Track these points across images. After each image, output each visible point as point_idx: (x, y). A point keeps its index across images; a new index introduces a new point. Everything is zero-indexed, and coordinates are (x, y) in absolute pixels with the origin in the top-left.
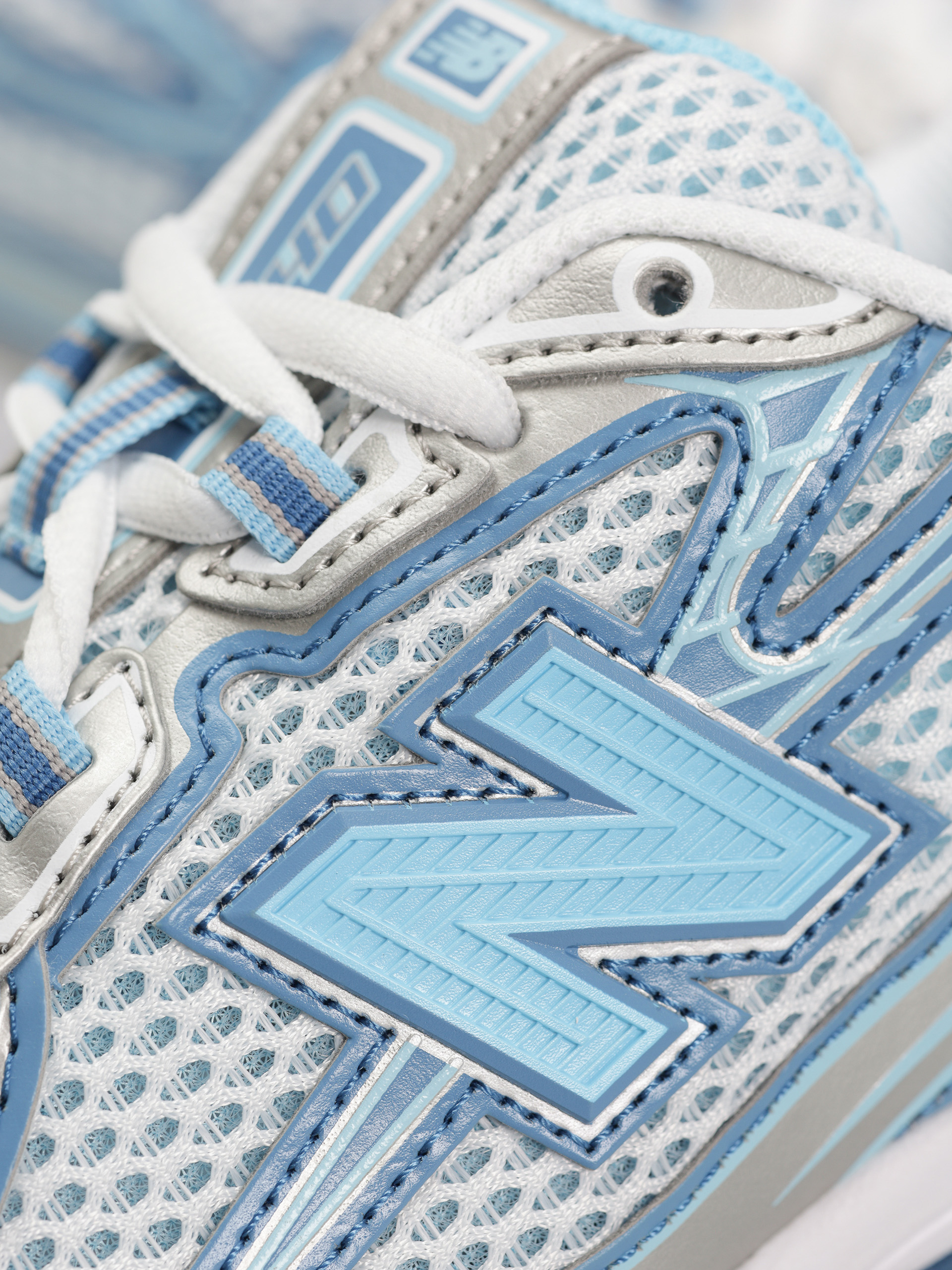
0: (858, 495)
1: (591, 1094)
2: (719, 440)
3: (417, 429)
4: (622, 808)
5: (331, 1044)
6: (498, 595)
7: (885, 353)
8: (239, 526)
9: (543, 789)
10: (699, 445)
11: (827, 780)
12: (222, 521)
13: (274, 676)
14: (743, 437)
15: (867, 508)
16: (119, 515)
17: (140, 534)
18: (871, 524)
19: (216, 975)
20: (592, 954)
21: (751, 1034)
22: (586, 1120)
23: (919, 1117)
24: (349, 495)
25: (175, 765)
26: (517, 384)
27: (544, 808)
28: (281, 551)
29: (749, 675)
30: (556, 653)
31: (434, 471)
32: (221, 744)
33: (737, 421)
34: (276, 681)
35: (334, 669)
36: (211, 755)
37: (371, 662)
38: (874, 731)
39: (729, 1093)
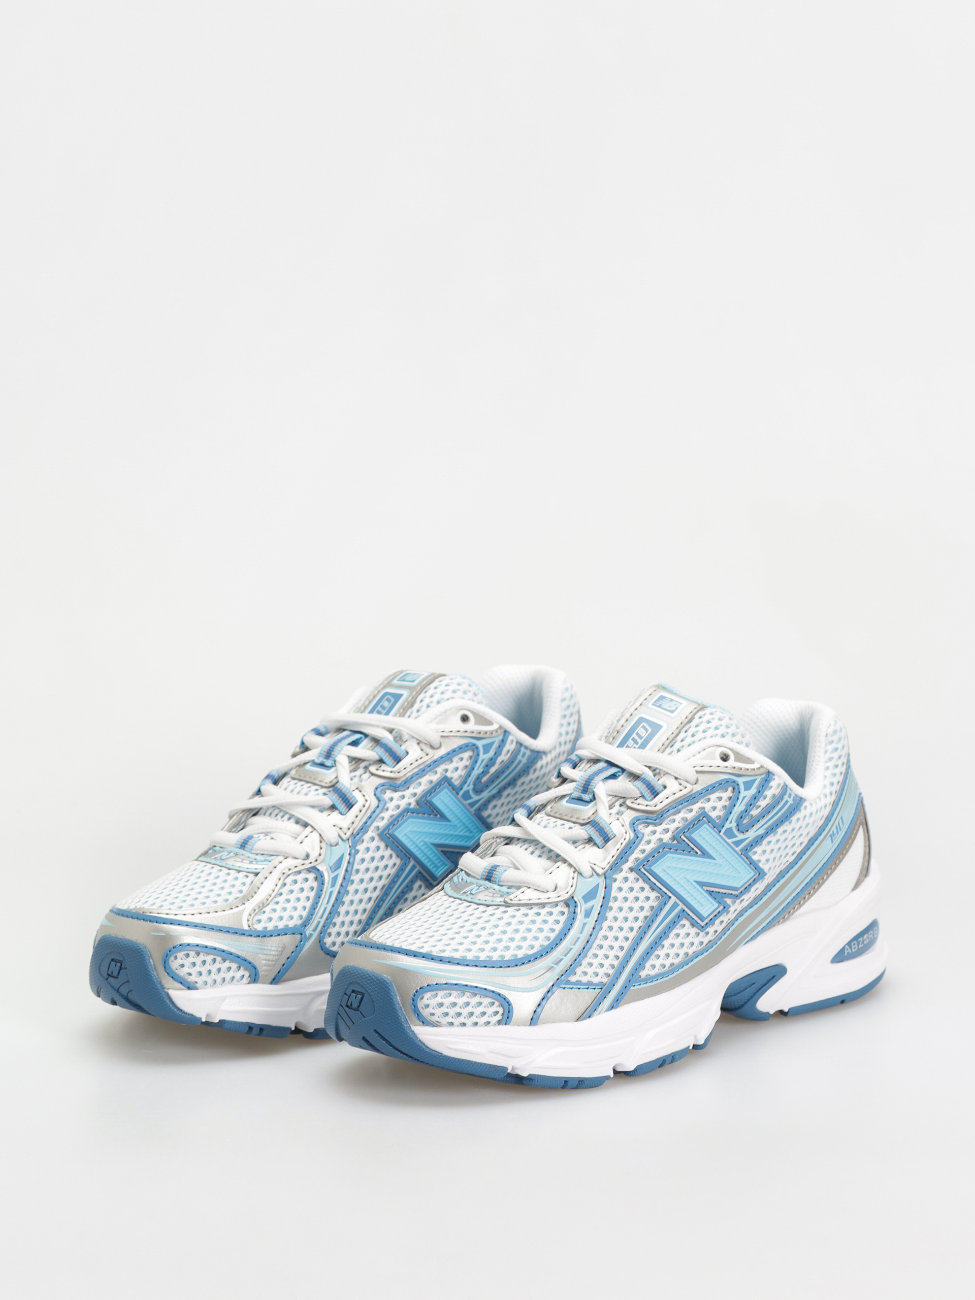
0: (759, 804)
1: (705, 915)
2: (734, 789)
3: (676, 778)
4: (714, 859)
5: (659, 897)
6: (693, 814)
7: (763, 776)
8: (642, 793)
9: (699, 852)
10: (730, 789)
11: (747, 860)
12: (638, 792)
13: (649, 824)
14: (739, 788)
15: (760, 806)
16: (606, 791)
17: (611, 795)
18: (759, 810)
19: (641, 880)
20: (706, 888)
21: (729, 911)
22: (703, 921)
23: (746, 943)
24: (662, 791)
25: (631, 838)
26: (697, 772)
27: (700, 856)
28: (649, 799)
29: (737, 837)
30: (706, 825)
31: (681, 787)
32: (640, 836)
33: (738, 785)
34: (648, 826)
35: (661, 824)
36: (638, 838)
37: (669, 823)
38: (756, 853)
39: (725, 922)
